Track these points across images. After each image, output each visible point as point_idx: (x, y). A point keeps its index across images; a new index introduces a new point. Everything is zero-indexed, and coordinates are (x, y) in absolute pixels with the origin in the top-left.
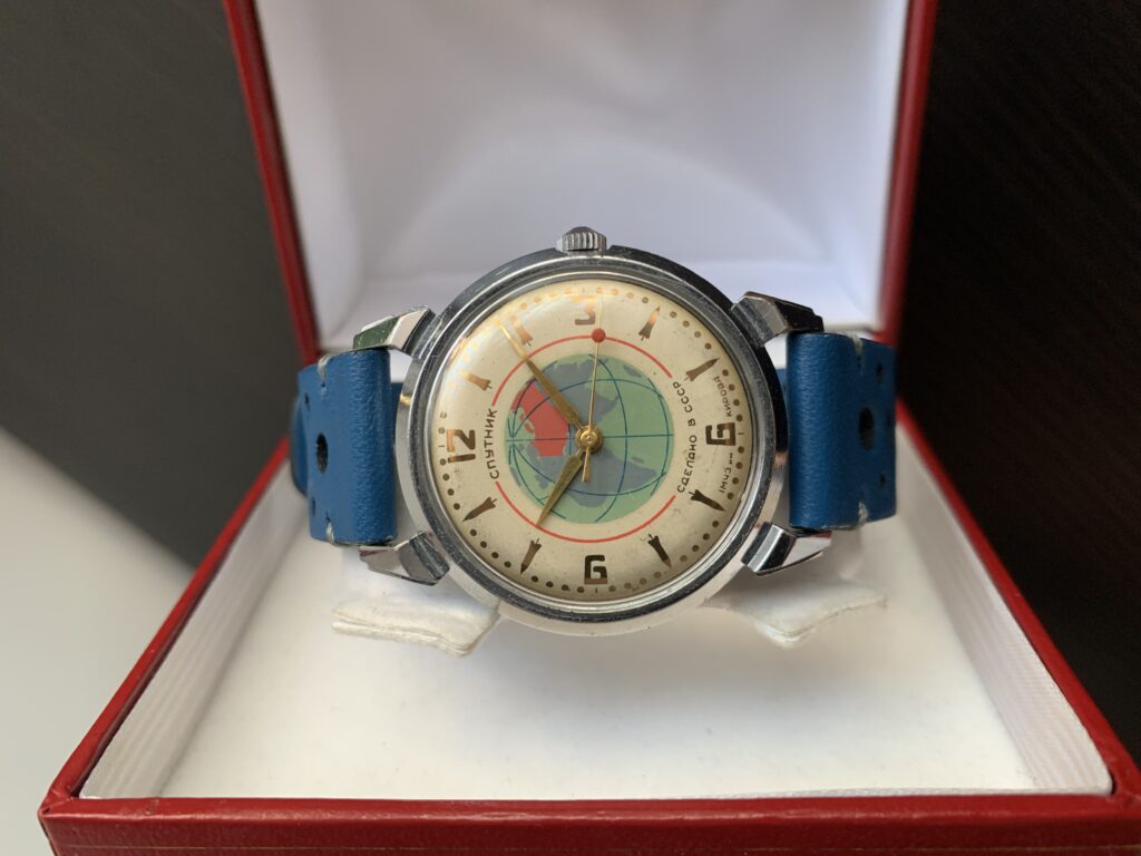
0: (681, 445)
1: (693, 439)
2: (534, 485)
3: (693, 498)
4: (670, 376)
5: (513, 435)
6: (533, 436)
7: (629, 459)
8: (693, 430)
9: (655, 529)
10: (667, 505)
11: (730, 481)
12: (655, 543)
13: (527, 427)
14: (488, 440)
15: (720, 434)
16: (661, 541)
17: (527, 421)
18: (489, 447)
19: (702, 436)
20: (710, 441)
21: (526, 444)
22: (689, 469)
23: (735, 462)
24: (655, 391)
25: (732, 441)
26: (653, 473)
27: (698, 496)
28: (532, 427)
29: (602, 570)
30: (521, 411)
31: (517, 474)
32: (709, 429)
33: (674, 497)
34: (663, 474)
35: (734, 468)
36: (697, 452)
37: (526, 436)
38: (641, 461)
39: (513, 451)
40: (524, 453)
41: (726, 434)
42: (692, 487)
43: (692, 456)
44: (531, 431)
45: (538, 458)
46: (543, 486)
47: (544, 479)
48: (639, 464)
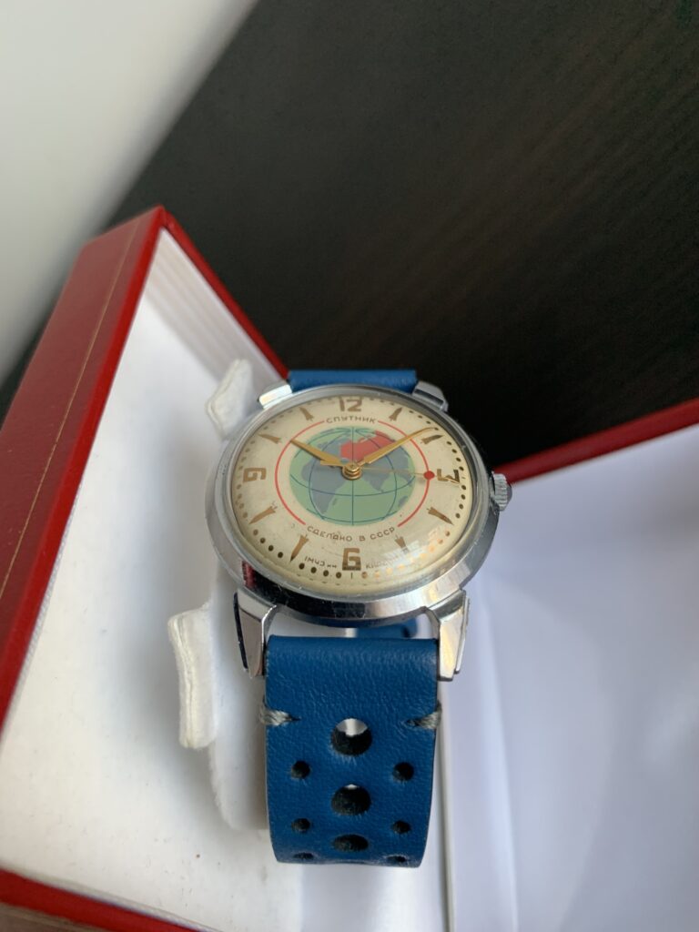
0: (345, 530)
1: (349, 539)
2: (321, 441)
3: (302, 537)
4: (400, 525)
5: (357, 431)
6: (355, 441)
7: (335, 497)
8: (356, 539)
9: (281, 511)
10: (299, 520)
11: (314, 565)
12: (271, 511)
13: (363, 439)
14: (353, 419)
15: (352, 559)
16: (271, 515)
17: (366, 439)
18: (349, 419)
19: (351, 545)
20: (347, 551)
21: (350, 438)
22: (325, 535)
23: (329, 569)
24: (388, 515)
25: (346, 567)
26: (324, 511)
27: (303, 540)
28: (362, 441)
29: (254, 478)
30: (374, 436)
31: (330, 432)
32: (357, 551)
33: (304, 523)
34: (323, 518)
35: (324, 569)
36: (338, 541)
37: (356, 438)
38: (334, 503)
39: (347, 431)
40: (344, 437)
41: (352, 563)
42: (311, 537)
43: (335, 537)
44: (359, 441)
45: (340, 444)
46: (319, 446)
47: (325, 447)
48: (331, 502)
